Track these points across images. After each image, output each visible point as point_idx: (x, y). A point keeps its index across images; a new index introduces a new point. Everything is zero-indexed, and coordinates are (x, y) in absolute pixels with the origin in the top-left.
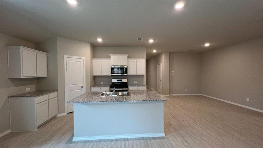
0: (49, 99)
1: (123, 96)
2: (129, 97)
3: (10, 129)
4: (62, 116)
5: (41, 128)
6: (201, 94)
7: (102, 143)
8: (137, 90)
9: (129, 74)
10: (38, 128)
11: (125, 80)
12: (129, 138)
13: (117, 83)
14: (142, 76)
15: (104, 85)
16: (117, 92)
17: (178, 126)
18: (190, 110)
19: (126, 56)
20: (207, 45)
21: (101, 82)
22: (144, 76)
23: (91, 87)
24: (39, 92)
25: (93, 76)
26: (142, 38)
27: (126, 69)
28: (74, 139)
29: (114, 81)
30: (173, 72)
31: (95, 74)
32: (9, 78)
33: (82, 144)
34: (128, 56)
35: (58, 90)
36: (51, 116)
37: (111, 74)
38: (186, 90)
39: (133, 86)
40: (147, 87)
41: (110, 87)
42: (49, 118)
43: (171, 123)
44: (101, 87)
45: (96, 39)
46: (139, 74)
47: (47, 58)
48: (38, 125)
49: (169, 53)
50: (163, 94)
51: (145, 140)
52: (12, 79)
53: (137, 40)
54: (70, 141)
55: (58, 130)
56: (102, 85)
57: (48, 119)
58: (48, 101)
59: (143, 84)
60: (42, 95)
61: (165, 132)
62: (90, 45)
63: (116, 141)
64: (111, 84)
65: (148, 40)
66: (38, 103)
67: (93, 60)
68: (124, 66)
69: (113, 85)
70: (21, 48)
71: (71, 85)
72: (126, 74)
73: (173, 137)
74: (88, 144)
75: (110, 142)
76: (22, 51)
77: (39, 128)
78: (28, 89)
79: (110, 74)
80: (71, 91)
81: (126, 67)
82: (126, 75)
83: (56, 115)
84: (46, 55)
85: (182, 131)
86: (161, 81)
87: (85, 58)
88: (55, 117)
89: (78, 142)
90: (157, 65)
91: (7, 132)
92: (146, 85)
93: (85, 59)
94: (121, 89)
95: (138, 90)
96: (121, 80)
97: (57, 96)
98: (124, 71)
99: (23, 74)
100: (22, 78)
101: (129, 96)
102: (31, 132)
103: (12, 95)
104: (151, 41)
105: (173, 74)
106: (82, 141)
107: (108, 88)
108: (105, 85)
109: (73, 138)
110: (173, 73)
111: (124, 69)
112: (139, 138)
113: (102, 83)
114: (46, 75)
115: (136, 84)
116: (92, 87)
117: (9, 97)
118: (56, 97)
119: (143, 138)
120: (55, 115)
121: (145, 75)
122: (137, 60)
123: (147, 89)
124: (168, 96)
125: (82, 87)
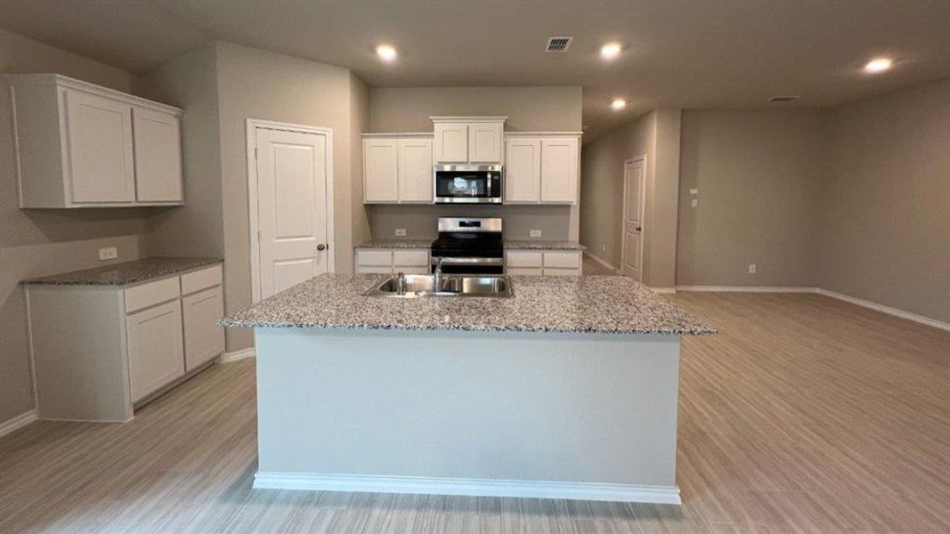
0: (184, 294)
1: (479, 299)
2: (507, 302)
3: (33, 408)
4: (242, 361)
5: (148, 410)
6: (818, 291)
7: (376, 512)
8: (540, 265)
9: (507, 199)
10: (136, 412)
11: (492, 225)
12: (504, 498)
13: (462, 236)
14: (565, 207)
15: (407, 241)
16: (455, 277)
17: (740, 448)
18: (785, 365)
19: (497, 126)
20: (879, 65)
21: (397, 231)
22: (572, 209)
23: (355, 248)
24: (154, 264)
25: (365, 205)
26: (571, 38)
27: (496, 178)
28: (262, 481)
29: (450, 225)
30: (693, 191)
31: (374, 196)
32: (22, 206)
33: (290, 509)
34: (505, 125)
35: (223, 260)
36: (196, 360)
37: (436, 199)
38: (752, 269)
39: (523, 248)
40: (585, 257)
41: (430, 251)
42: (185, 368)
43: (704, 428)
44: (394, 250)
45: (372, 49)
46: (552, 196)
47: (181, 129)
48: (135, 399)
49: (683, 111)
50: (647, 282)
51: (580, 518)
52: (33, 210)
53: (547, 51)
54: (242, 488)
55: (210, 424)
56: (400, 240)
57: (182, 373)
58: (178, 302)
59: (567, 242)
60: (152, 277)
61: (679, 482)
62: (351, 78)
63: (444, 508)
64: (438, 237)
65: (596, 48)
66: (132, 310)
67: (364, 140)
68: (487, 167)
69: (444, 245)
70: (58, 82)
71: (278, 238)
72: (497, 200)
73: (726, 515)
74: (313, 512)
75: (413, 513)
76: (65, 94)
77: (139, 408)
78: (109, 253)
79: (433, 198)
80: (275, 261)
81: (497, 168)
82: (499, 204)
83: (218, 356)
84: (176, 116)
85: (769, 482)
86: (640, 229)
87: (331, 130)
88: (212, 365)
89: (272, 497)
90: (626, 165)
91: (22, 421)
92: (577, 246)
93: (331, 133)
94: (475, 260)
95: (546, 265)
96: (478, 224)
97: (220, 281)
98: (489, 184)
99: (72, 193)
100: (68, 206)
101: (509, 297)
102: (107, 429)
103: (36, 276)
104: (611, 51)
105: (695, 203)
106: (292, 491)
107: (422, 255)
108: (410, 243)
109: (255, 475)
110: (695, 196)
111: (489, 176)
112: (553, 500)
113: (401, 232)
114: (179, 199)
115: (536, 241)
116: (361, 247)
117: (22, 283)
118: (217, 286)
119: (568, 501)
120: (213, 355)
121: (575, 204)
122: (544, 139)
123: (583, 261)
124: (672, 295)
125: (320, 248)
